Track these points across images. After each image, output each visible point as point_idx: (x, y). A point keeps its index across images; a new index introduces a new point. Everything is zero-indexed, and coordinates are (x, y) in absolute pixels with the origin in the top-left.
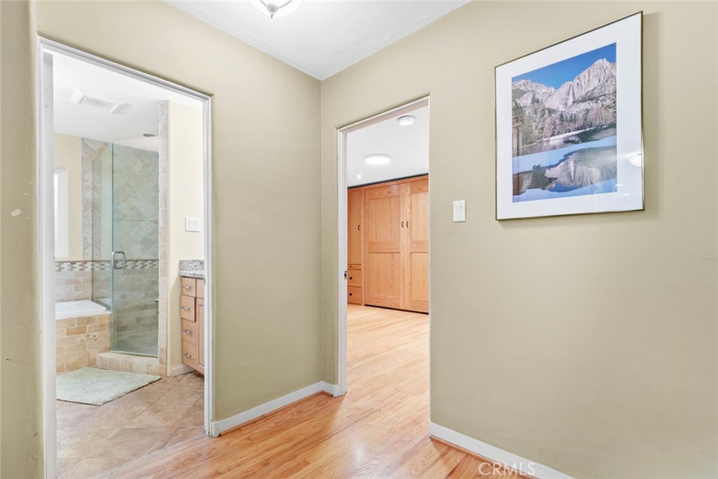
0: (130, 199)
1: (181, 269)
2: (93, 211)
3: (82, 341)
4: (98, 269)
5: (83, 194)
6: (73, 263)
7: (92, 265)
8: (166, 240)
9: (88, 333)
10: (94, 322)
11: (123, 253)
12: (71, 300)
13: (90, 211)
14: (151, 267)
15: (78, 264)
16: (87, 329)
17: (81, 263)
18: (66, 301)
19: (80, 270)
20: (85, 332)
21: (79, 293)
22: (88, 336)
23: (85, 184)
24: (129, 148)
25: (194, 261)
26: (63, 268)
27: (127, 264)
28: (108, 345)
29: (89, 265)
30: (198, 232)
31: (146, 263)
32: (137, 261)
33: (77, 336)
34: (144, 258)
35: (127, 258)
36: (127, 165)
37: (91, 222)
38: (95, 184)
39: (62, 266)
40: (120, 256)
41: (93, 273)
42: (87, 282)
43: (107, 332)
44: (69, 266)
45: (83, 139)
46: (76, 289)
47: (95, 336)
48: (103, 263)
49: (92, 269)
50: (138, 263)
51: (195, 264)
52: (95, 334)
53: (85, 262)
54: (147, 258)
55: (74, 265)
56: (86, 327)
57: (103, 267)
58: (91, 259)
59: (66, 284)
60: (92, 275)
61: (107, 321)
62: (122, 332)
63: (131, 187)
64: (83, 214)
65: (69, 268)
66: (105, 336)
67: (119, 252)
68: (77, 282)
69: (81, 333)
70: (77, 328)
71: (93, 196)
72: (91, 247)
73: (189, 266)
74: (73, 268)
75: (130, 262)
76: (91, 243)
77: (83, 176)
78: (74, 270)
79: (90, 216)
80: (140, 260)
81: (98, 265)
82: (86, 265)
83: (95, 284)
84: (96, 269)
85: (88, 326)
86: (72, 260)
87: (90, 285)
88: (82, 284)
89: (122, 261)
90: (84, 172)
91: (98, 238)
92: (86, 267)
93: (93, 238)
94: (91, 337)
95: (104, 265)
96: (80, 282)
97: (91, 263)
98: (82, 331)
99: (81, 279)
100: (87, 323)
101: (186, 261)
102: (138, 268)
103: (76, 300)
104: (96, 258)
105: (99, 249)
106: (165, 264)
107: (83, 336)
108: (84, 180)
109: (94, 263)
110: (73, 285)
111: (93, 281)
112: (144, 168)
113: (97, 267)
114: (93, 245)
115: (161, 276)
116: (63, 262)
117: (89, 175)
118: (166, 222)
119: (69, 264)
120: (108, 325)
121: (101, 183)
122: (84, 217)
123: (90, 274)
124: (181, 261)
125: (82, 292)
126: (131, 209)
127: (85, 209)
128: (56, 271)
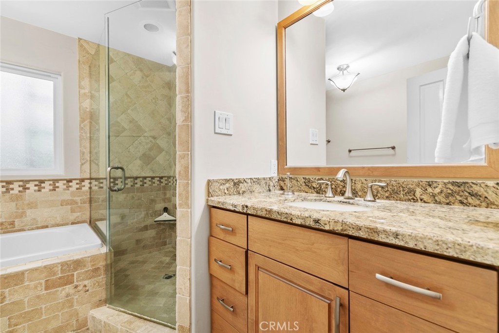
0: (129, 111)
1: (209, 194)
2: (91, 123)
3: (68, 295)
4: (97, 188)
5: (80, 103)
6: (70, 181)
7: (90, 183)
8: (189, 146)
9: (75, 283)
10: (85, 266)
11: (122, 168)
12: (67, 224)
13: (87, 122)
14: (150, 185)
15: (74, 182)
16: (75, 276)
17: (78, 181)
18: (62, 225)
19: (77, 189)
20: (72, 282)
21: (76, 215)
22: (76, 287)
23: (82, 91)
24: (129, 55)
25: (227, 181)
26: (58, 187)
27: (127, 182)
28: (103, 295)
29: (86, 183)
30: (231, 135)
31: (145, 181)
32: (136, 178)
33: (60, 289)
34: (144, 175)
35: (127, 175)
36: (126, 74)
37: (89, 135)
38: (93, 92)
39: (57, 185)
40: (119, 173)
41: (90, 192)
42: (85, 203)
43: (102, 278)
44: (64, 184)
45: (80, 39)
46: (73, 211)
47: (85, 286)
48: (101, 181)
49: (90, 188)
50: (138, 181)
51: (227, 185)
52: (86, 282)
53: (82, 180)
54: (146, 176)
55: (70, 184)
56: (73, 275)
57: (101, 185)
58: (88, 176)
59: (62, 205)
60: (90, 194)
61: (101, 264)
62: (122, 256)
63: (131, 99)
64: (80, 125)
65: (65, 187)
66: (98, 286)
67: (117, 168)
68: (73, 202)
69: (66, 284)
70: (60, 278)
71: (91, 105)
72: (89, 162)
73: (220, 190)
74: (69, 187)
75: (129, 180)
76: (89, 159)
77: (80, 82)
78: (70, 189)
79: (88, 127)
80: (139, 177)
81: (97, 183)
82: (83, 184)
83: (94, 205)
84: (95, 188)
85: (75, 273)
86: (68, 178)
87: (87, 205)
88: (79, 204)
89: (121, 178)
90: (81, 78)
91: (96, 153)
92: (84, 186)
93: (90, 152)
94: (80, 288)
95: (102, 183)
96: (77, 203)
97: (89, 181)
98: (68, 281)
99: (78, 199)
100: (75, 269)
101: (217, 181)
102: (138, 186)
103: (73, 223)
104: (94, 176)
105: (98, 165)
106: (188, 186)
107: (69, 289)
108: (80, 87)
109: (92, 181)
110: (69, 207)
111: (91, 201)
112: (143, 78)
113: (96, 186)
114: (90, 160)
115: (181, 205)
116: (57, 181)
117: (86, 82)
118: (189, 117)
119: (65, 182)
120: (102, 268)
121: (99, 91)
122: (81, 129)
123: (88, 194)
124: (209, 181)
125: (79, 214)
126: (131, 122)
127: (83, 120)
128: (50, 190)
